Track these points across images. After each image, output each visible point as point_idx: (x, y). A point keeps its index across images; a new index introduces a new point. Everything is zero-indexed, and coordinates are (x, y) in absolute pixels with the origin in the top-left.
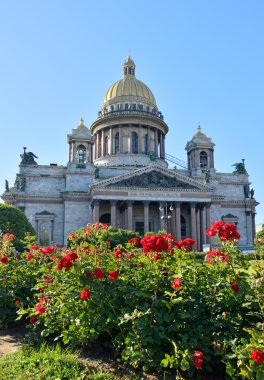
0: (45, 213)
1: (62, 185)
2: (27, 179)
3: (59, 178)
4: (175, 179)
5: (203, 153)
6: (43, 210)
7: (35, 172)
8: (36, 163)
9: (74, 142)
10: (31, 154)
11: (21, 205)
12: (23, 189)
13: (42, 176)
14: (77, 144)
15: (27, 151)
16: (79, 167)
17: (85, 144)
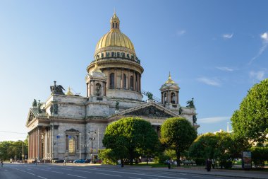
0: (72, 130)
1: (83, 111)
2: (59, 105)
3: (81, 106)
4: (163, 112)
5: (173, 93)
6: (71, 128)
7: (64, 100)
8: (64, 94)
9: (94, 81)
10: (61, 87)
11: (56, 124)
12: (56, 113)
13: (70, 103)
14: (96, 82)
15: (57, 84)
16: (98, 99)
17: (101, 83)
